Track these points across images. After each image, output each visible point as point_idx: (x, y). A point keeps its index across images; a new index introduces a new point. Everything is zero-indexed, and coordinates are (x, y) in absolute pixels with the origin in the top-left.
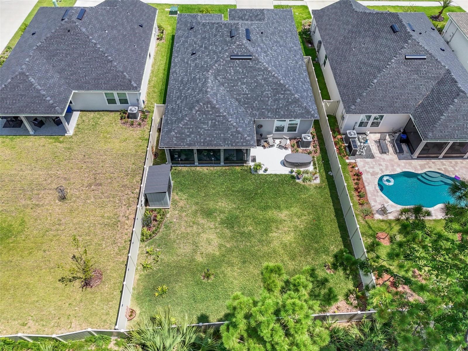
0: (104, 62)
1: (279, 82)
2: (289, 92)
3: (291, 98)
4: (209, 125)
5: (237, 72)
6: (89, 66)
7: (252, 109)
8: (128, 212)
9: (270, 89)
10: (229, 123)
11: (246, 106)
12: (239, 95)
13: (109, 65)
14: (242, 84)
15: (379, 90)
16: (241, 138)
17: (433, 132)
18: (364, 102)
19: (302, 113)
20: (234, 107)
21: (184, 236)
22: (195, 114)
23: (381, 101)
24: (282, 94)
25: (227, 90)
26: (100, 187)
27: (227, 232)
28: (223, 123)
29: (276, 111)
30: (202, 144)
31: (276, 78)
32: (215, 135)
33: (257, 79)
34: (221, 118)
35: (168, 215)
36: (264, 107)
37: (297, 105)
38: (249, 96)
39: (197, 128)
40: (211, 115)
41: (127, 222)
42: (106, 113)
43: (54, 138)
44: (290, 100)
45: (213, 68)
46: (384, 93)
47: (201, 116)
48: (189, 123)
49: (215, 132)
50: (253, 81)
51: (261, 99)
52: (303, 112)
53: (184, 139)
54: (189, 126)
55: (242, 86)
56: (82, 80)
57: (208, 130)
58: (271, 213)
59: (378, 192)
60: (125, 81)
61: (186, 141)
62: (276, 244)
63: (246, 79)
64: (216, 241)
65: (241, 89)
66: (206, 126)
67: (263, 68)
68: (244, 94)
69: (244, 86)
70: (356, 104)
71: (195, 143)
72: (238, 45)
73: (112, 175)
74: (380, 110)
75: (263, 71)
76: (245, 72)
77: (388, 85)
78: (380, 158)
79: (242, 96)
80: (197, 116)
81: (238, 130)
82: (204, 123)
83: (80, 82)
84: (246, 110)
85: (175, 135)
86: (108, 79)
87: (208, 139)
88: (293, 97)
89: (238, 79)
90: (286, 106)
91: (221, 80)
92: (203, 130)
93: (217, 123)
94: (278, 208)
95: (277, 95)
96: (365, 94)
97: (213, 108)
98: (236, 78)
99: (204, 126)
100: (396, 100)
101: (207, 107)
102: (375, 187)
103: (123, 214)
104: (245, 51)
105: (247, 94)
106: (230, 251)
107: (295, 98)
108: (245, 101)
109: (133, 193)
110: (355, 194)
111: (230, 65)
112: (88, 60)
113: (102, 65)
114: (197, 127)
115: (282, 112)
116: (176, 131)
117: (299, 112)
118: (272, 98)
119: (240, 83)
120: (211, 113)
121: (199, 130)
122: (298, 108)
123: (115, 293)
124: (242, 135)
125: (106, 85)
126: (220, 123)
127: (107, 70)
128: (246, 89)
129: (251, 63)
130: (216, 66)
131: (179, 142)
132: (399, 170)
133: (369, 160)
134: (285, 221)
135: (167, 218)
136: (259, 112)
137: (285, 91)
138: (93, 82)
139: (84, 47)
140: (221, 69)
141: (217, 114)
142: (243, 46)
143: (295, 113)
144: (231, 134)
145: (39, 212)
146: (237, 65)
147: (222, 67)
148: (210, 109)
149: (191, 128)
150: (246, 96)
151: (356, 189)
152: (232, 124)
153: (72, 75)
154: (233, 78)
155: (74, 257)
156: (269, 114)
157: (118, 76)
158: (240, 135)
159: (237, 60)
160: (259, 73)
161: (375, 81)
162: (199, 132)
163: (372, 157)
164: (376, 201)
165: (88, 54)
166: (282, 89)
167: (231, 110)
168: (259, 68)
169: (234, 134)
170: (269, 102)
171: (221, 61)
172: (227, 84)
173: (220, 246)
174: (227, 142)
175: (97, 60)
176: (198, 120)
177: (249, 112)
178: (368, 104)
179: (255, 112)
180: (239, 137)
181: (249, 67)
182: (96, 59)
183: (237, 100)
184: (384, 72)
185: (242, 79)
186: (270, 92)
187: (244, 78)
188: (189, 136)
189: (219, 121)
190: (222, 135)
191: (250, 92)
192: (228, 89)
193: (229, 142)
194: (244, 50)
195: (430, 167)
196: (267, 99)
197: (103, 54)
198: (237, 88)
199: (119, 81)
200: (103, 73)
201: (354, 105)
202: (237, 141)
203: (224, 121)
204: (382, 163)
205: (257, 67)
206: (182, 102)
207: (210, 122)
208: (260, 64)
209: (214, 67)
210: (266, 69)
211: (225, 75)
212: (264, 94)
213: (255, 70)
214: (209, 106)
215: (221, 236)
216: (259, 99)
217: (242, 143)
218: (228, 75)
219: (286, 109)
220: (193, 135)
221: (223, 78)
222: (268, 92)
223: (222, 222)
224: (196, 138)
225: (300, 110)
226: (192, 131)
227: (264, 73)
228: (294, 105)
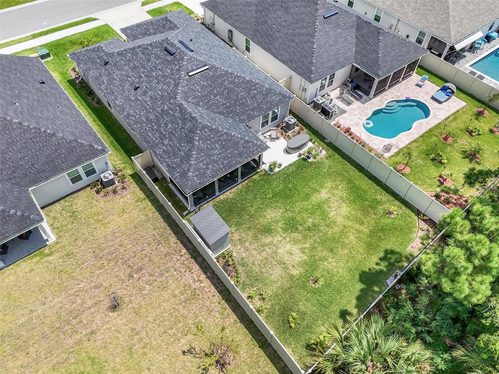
0: (45, 139)
1: (245, 80)
2: (259, 85)
3: (263, 90)
4: (219, 148)
5: (203, 87)
6: (29, 152)
7: (238, 116)
8: (195, 276)
9: (242, 90)
10: (235, 137)
11: (231, 115)
12: (219, 108)
13: (54, 139)
14: (215, 96)
15: (322, 52)
16: (253, 146)
17: (381, 69)
18: (318, 68)
19: (280, 100)
20: (225, 121)
21: (266, 261)
22: (199, 144)
23: (329, 61)
24: (254, 90)
26: (143, 271)
27: (297, 235)
28: (229, 141)
29: (259, 108)
30: (224, 170)
31: (240, 77)
32: (230, 155)
33: (225, 86)
34: (225, 136)
35: (234, 254)
36: (247, 109)
37: (272, 94)
38: (228, 104)
39: (210, 157)
40: (214, 138)
41: (202, 285)
42: (73, 196)
43: (36, 256)
44: (264, 92)
45: (178, 92)
46: (327, 53)
47: (206, 143)
48: (199, 156)
49: (228, 152)
50: (222, 89)
52: (280, 98)
53: (204, 174)
54: (201, 159)
55: (216, 98)
56: (32, 172)
57: (220, 153)
58: (315, 198)
59: (371, 137)
60: (85, 148)
61: (207, 175)
62: (340, 220)
63: (215, 90)
64: (295, 249)
65: (217, 102)
66: (216, 151)
68: (223, 105)
69: (218, 97)
70: (313, 72)
71: (217, 173)
72: (188, 60)
73: (144, 252)
74: (333, 69)
75: (225, 75)
76: (210, 83)
77: (326, 45)
78: (350, 109)
79: (222, 108)
80: (202, 145)
81: (245, 140)
82: (213, 149)
83: (31, 175)
84: (234, 119)
85: (194, 175)
86: (63, 156)
88: (264, 88)
89: (208, 92)
90: (264, 99)
91: (193, 101)
92: (215, 156)
93: (224, 143)
94: (316, 191)
95: (251, 93)
96: (314, 60)
97: (211, 130)
98: (206, 93)
99: (215, 152)
100: (338, 56)
101: (206, 132)
102: (367, 134)
103: (192, 281)
104: (198, 63)
105: (225, 104)
106: (313, 248)
107: (267, 88)
108: (227, 111)
109: (181, 256)
111: (192, 83)
112: (24, 146)
113: (45, 144)
115: (264, 106)
116: (192, 171)
117: (277, 99)
118: (248, 98)
119: (212, 96)
120: (212, 136)
122: (274, 97)
123: (256, 352)
124: (253, 143)
125: (66, 164)
126: (226, 141)
127: (56, 146)
128: (221, 100)
129: (210, 73)
130: (180, 90)
131: (202, 179)
132: (370, 113)
133: (344, 115)
134: (329, 198)
135: (235, 257)
136: (246, 115)
137: (255, 85)
138: (47, 167)
139: (7, 132)
140: (186, 90)
141: (219, 135)
142: (193, 59)
143: (275, 102)
144: (242, 147)
145: (100, 338)
146: (199, 80)
147: (186, 88)
148: (209, 133)
149: (203, 160)
150: (225, 106)
152: (237, 137)
153: (14, 172)
154: (203, 94)
155: (184, 352)
156: (255, 113)
157: (74, 147)
158: (250, 144)
159: (197, 76)
160: (223, 79)
161: (315, 46)
162: (213, 160)
163: (343, 112)
164: (376, 144)
165: (18, 139)
166: (251, 85)
167: (225, 125)
168: (220, 75)
169: (245, 145)
170: (249, 102)
171: (182, 83)
172: (201, 103)
173: (302, 250)
174: (244, 156)
175: (35, 141)
176: (205, 148)
177: (237, 120)
178: (321, 68)
179: (242, 117)
180: (251, 146)
181: (211, 77)
182: (33, 139)
183: (220, 113)
184: (317, 36)
185: (212, 92)
186: (243, 93)
187: (213, 90)
188: (207, 168)
189: (224, 141)
190: (236, 152)
191: (226, 101)
192: (206, 107)
194: (196, 62)
195: (386, 100)
196: (245, 100)
197: (38, 131)
198: (212, 102)
199: (78, 151)
200: (52, 151)
201: (312, 74)
202: (251, 150)
203: (229, 138)
204: (355, 113)
205: (218, 74)
207: (217, 145)
208: (219, 69)
209: (178, 91)
210: (227, 72)
211: (194, 94)
212: (239, 97)
213: (218, 77)
214: (206, 130)
215: (295, 242)
216: (238, 103)
217: (257, 149)
218: (197, 93)
219: (266, 101)
220: (210, 166)
221: (194, 98)
222: (242, 94)
223: (285, 230)
224: (215, 166)
225: (277, 97)
226: (207, 162)
227: (227, 77)
228: (270, 95)
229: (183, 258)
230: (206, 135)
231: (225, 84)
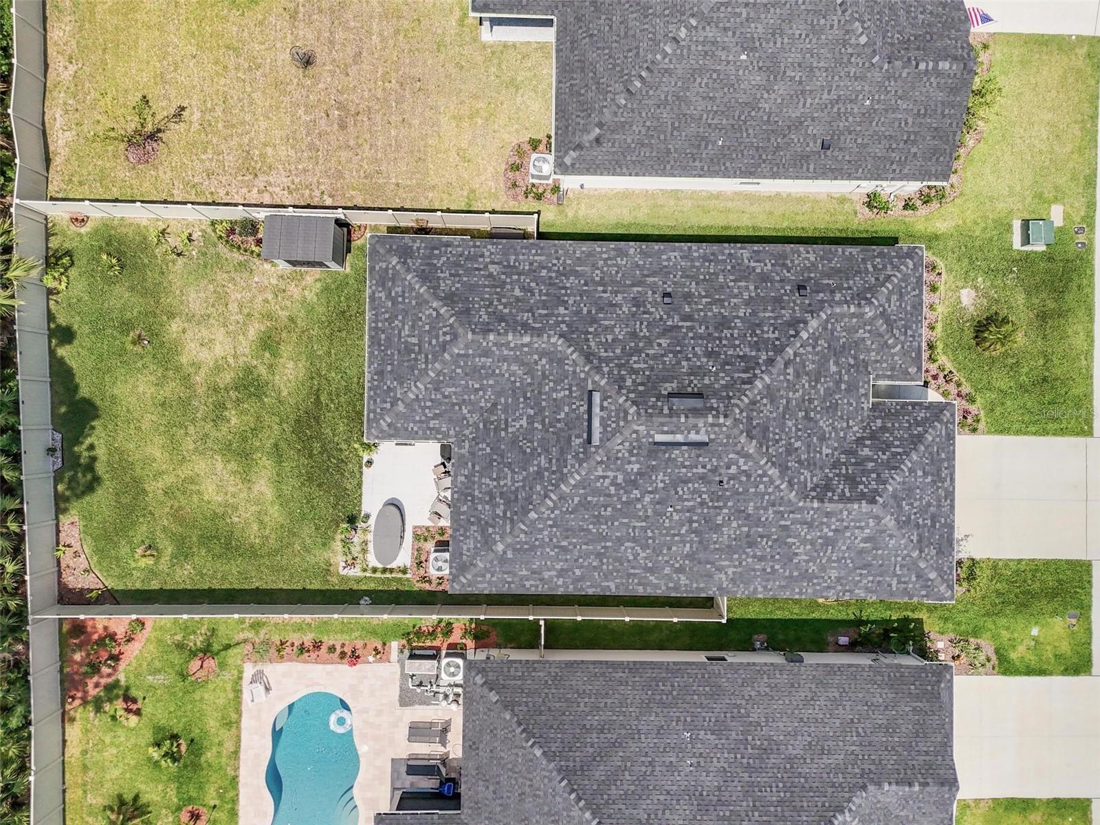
0: (626, 72)
1: (531, 507)
2: (508, 531)
3: (495, 533)
4: (409, 339)
5: (557, 405)
6: (615, 38)
7: (474, 439)
8: (277, 190)
9: (517, 485)
10: (412, 383)
11: (481, 426)
12: (505, 411)
13: (619, 87)
14: (529, 417)
15: (517, 754)
16: (382, 409)
18: (489, 710)
19: (461, 554)
20: (466, 397)
21: (221, 298)
22: (431, 307)
23: (491, 751)
24: (505, 513)
25: (515, 382)
26: (336, 127)
27: (227, 378)
28: (412, 368)
29: (468, 495)
30: (373, 325)
31: (542, 503)
32: (389, 353)
33: (540, 455)
34: (424, 366)
35: (266, 266)
36: (477, 468)
37: (479, 545)
38: (503, 434)
39: (403, 313)
40: (430, 343)
41: (255, 190)
44: (490, 530)
45: (569, 347)
46: (510, 766)
47: (428, 321)
48: (414, 294)
49: (396, 353)
50: (536, 444)
51: (495, 460)
52: (464, 557)
53: (383, 285)
54: (407, 295)
55: (525, 418)
56: (580, 31)
57: (400, 337)
58: (265, 464)
60: (578, 133)
61: (380, 289)
63: (540, 427)
65: (517, 414)
66: (407, 333)
67: (565, 471)
68: (506, 420)
69: (524, 422)
70: (485, 690)
72: (626, 413)
74: (471, 743)
75: (560, 470)
76: (559, 425)
77: (528, 783)
78: (401, 719)
79: (503, 417)
80: (427, 313)
81: (400, 402)
82: (413, 327)
83: (577, 27)
84: (471, 425)
85: (390, 266)
86: (583, 91)
87: (383, 336)
88: (498, 538)
89: (542, 410)
90: (479, 520)
91: (539, 368)
92: (400, 325)
93: (413, 356)
95: (502, 501)
96: (508, 717)
97: (444, 347)
98: (544, 404)
99: (407, 327)
100: (491, 788)
101: (445, 334)
102: (319, 684)
103: (272, 180)
104: (609, 429)
105: (506, 429)
106: (186, 380)
107: (495, 542)
108: (492, 423)
109: (323, 193)
110: (308, 639)
111: (575, 389)
112: (630, 33)
113: (618, 69)
114: (406, 312)
115: (465, 508)
116: (397, 268)
117: (465, 547)
118: (495, 487)
119: (532, 412)
120: (434, 342)
121: (400, 318)
122: (472, 546)
123: (115, 189)
124: (389, 412)
125: (567, 90)
126: (413, 362)
127: (604, 86)
128: (518, 426)
129: (578, 441)
130: (571, 354)
131: (377, 277)
132: (362, 748)
133: (396, 691)
134: (249, 489)
135: (262, 264)
136: (466, 454)
137: (512, 520)
138: (576, 58)
139: (667, 12)
140: (566, 367)
141: (430, 356)
142: (622, 423)
143: (462, 538)
144: (392, 386)
145: (279, 23)
146: (574, 407)
147: (571, 369)
148: (441, 340)
149: (404, 298)
150: (503, 426)
151: (317, 645)
152: (410, 389)
154: (544, 397)
155: (183, 109)
156: (463, 479)
157: (590, 115)
158: (389, 406)
159: (586, 407)
160: (554, 461)
161: (538, 752)
162: (396, 317)
164: (285, 676)
165: (646, 26)
166: (516, 513)
167: (453, 389)
168: (565, 461)
169: (392, 394)
170: (488, 481)
171: (584, 367)
172: (529, 380)
173: (197, 366)
174: (376, 377)
175: (630, 54)
176: (420, 315)
177: (467, 432)
178: (485, 717)
179: (467, 446)
180: (385, 405)
181: (570, 437)
182: (635, 51)
183: (495, 405)
184: (560, 782)
185: (540, 418)
186: (509, 484)
187: (543, 422)
188: (389, 296)
189: (416, 359)
190: (389, 368)
192: (518, 384)
193: (376, 383)
194: (614, 425)
196: (495, 476)
197: (645, 65)
198: (521, 406)
199: (578, 120)
200: (598, 76)
201: (485, 683)
202: (378, 400)
203: (416, 372)
204: (384, 718)
205: (569, 457)
206: (490, 275)
207: (414, 340)
208: (577, 465)
209: (572, 348)
210: (563, 478)
211: (551, 378)
212: (506, 469)
213: (562, 452)
214: (448, 338)
215: (218, 369)
216: (495, 457)
217: (374, 412)
218: (551, 384)
219: (472, 519)
220: (390, 304)
221: (543, 373)
222: (509, 479)
223: (249, 370)
224: (386, 312)
225: (468, 550)
226: (399, 303)
227: (554, 472)
228: (479, 538)
229: (317, 193)
230: (441, 332)
231: (543, 457)
